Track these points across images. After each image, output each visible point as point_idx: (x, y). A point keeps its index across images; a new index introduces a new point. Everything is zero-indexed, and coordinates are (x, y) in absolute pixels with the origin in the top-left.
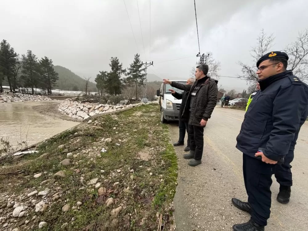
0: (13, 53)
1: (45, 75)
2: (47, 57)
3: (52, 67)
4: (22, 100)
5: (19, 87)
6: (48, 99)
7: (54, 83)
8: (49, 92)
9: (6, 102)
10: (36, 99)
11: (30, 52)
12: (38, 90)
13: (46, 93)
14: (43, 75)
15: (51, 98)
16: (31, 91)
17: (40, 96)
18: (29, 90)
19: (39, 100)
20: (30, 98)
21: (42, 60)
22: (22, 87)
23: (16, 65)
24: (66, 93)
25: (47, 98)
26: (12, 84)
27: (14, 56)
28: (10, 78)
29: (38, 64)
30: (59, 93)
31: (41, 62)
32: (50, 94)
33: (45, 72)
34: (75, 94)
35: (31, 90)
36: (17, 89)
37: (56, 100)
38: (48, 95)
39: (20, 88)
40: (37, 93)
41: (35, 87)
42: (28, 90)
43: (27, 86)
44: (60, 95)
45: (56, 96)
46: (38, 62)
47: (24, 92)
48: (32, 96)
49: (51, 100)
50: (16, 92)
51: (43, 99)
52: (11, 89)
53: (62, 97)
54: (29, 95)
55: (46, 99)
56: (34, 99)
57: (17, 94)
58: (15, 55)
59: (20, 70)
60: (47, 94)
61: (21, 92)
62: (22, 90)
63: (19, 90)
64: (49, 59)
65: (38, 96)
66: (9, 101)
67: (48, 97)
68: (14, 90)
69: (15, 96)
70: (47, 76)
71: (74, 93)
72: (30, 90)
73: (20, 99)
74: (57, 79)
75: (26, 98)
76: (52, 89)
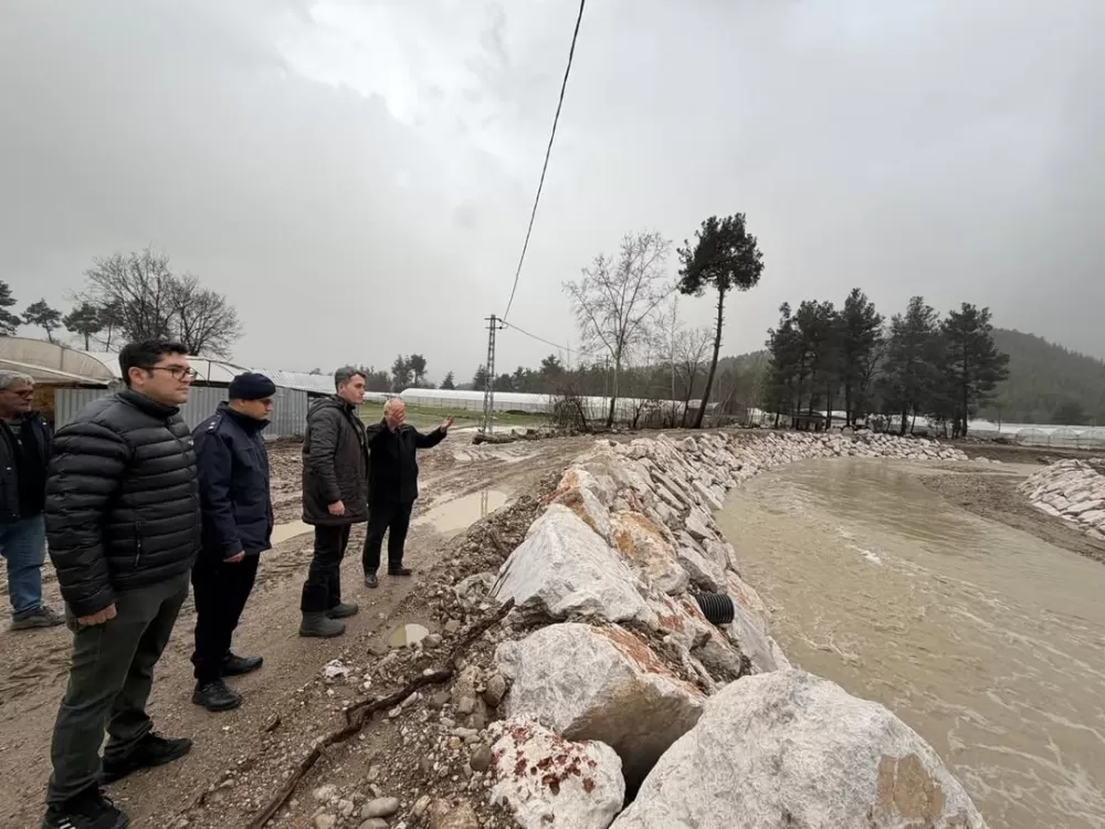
0: (869, 317)
1: (952, 370)
2: (972, 304)
3: (986, 335)
4: (874, 453)
5: (869, 414)
6: (954, 455)
7: (980, 396)
8: (956, 428)
9: (838, 454)
10: (913, 453)
11: (917, 303)
12: (920, 422)
13: (945, 434)
14: (945, 368)
15: (965, 449)
16: (896, 426)
17: (927, 442)
18: (894, 422)
19: (923, 457)
20: (895, 446)
21: (950, 317)
22: (876, 414)
23: (873, 350)
24: (1030, 433)
25: (951, 450)
26: (853, 407)
27: (870, 327)
28: (852, 389)
29: (936, 334)
30: (998, 432)
31: (947, 325)
32: (960, 434)
33: (957, 357)
34: (1078, 438)
35: (900, 423)
36: (863, 418)
37: (987, 460)
38: (955, 437)
39: (871, 416)
40: (914, 431)
41: (912, 411)
42: (890, 420)
43: (889, 409)
44: (1002, 440)
45: (987, 446)
46: (937, 326)
47: (878, 427)
48: (903, 440)
49: (966, 457)
50: (860, 427)
51: (938, 453)
52: (848, 420)
53: (1012, 452)
54: (896, 437)
55: (946, 453)
56: (907, 451)
57: (862, 431)
58: (877, 321)
59: (879, 364)
60: (950, 436)
61: (871, 426)
62: (873, 421)
63: (867, 423)
64: (979, 309)
65: (922, 440)
66: (844, 453)
67: (956, 447)
68: (854, 423)
69: (858, 439)
70: (958, 373)
71: (1079, 432)
72: (896, 421)
73: (871, 449)
74: (1001, 379)
75: (884, 446)
76: (971, 419)
